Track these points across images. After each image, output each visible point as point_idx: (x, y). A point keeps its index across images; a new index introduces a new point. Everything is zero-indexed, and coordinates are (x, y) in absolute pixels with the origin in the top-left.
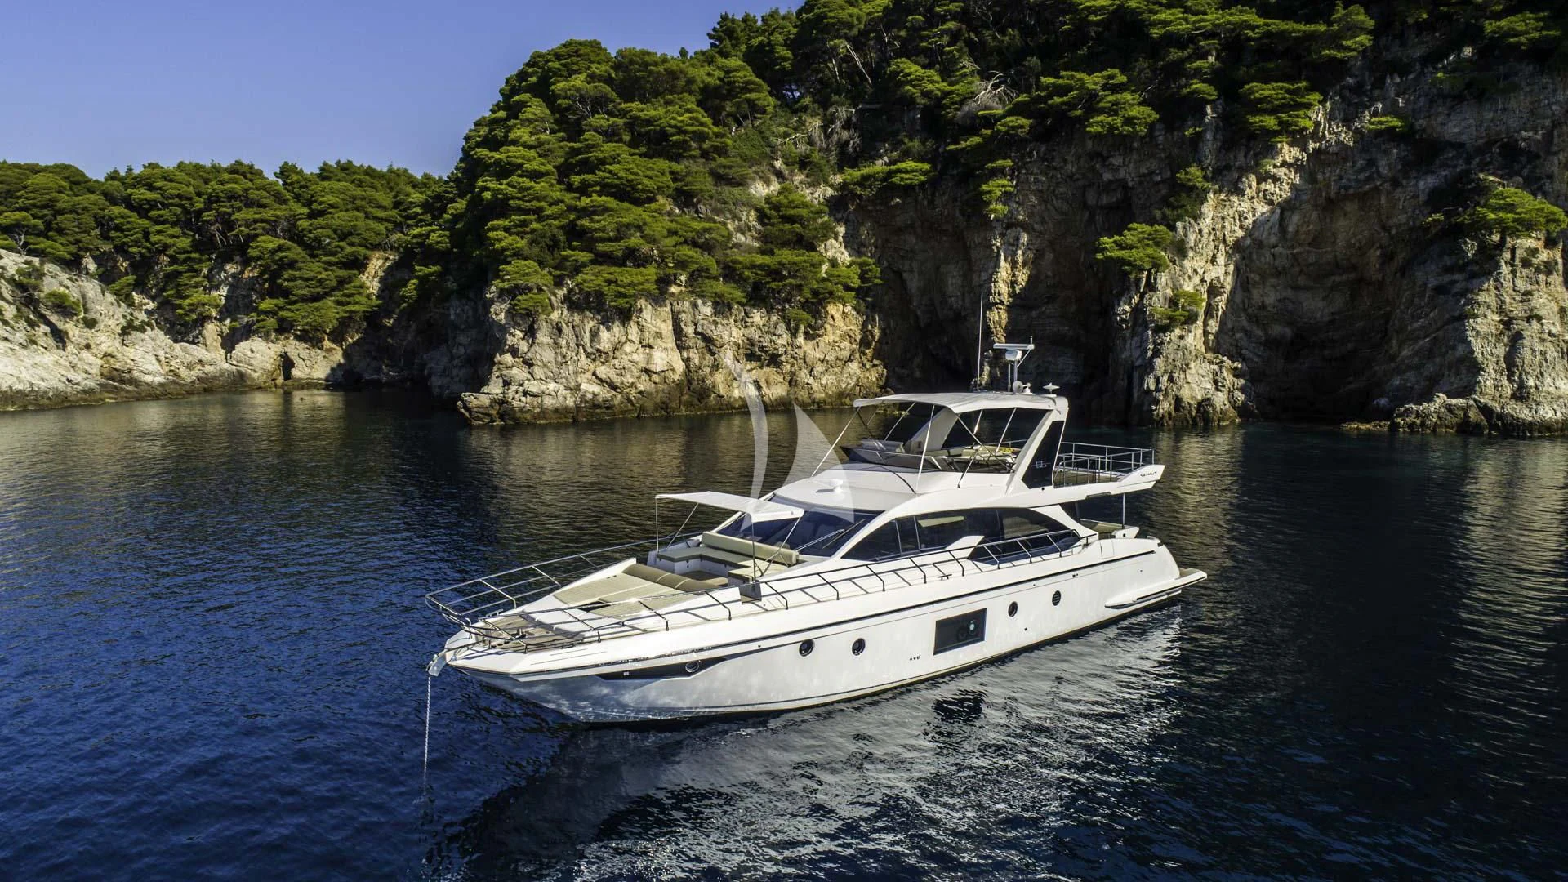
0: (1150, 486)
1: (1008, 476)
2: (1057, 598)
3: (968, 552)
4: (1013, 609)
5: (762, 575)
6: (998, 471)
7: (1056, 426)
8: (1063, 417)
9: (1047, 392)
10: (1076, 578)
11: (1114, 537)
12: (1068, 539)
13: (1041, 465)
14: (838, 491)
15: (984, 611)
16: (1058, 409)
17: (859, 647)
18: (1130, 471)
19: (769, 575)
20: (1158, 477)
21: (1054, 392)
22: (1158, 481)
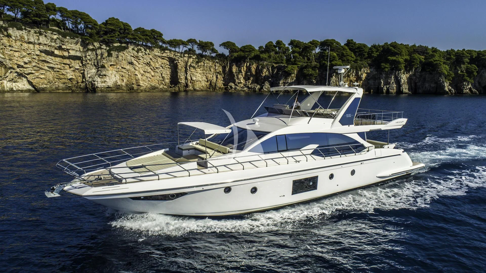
0: (400, 127)
1: (333, 120)
2: (353, 173)
3: (311, 151)
4: (331, 176)
5: (210, 157)
6: (327, 118)
7: (357, 99)
8: (360, 96)
9: (354, 86)
10: (362, 165)
11: (384, 148)
12: (359, 148)
13: (349, 116)
14: (257, 123)
15: (317, 177)
16: (359, 93)
17: (254, 190)
18: (391, 120)
19: (213, 158)
20: (404, 123)
21: (357, 86)
22: (404, 125)
